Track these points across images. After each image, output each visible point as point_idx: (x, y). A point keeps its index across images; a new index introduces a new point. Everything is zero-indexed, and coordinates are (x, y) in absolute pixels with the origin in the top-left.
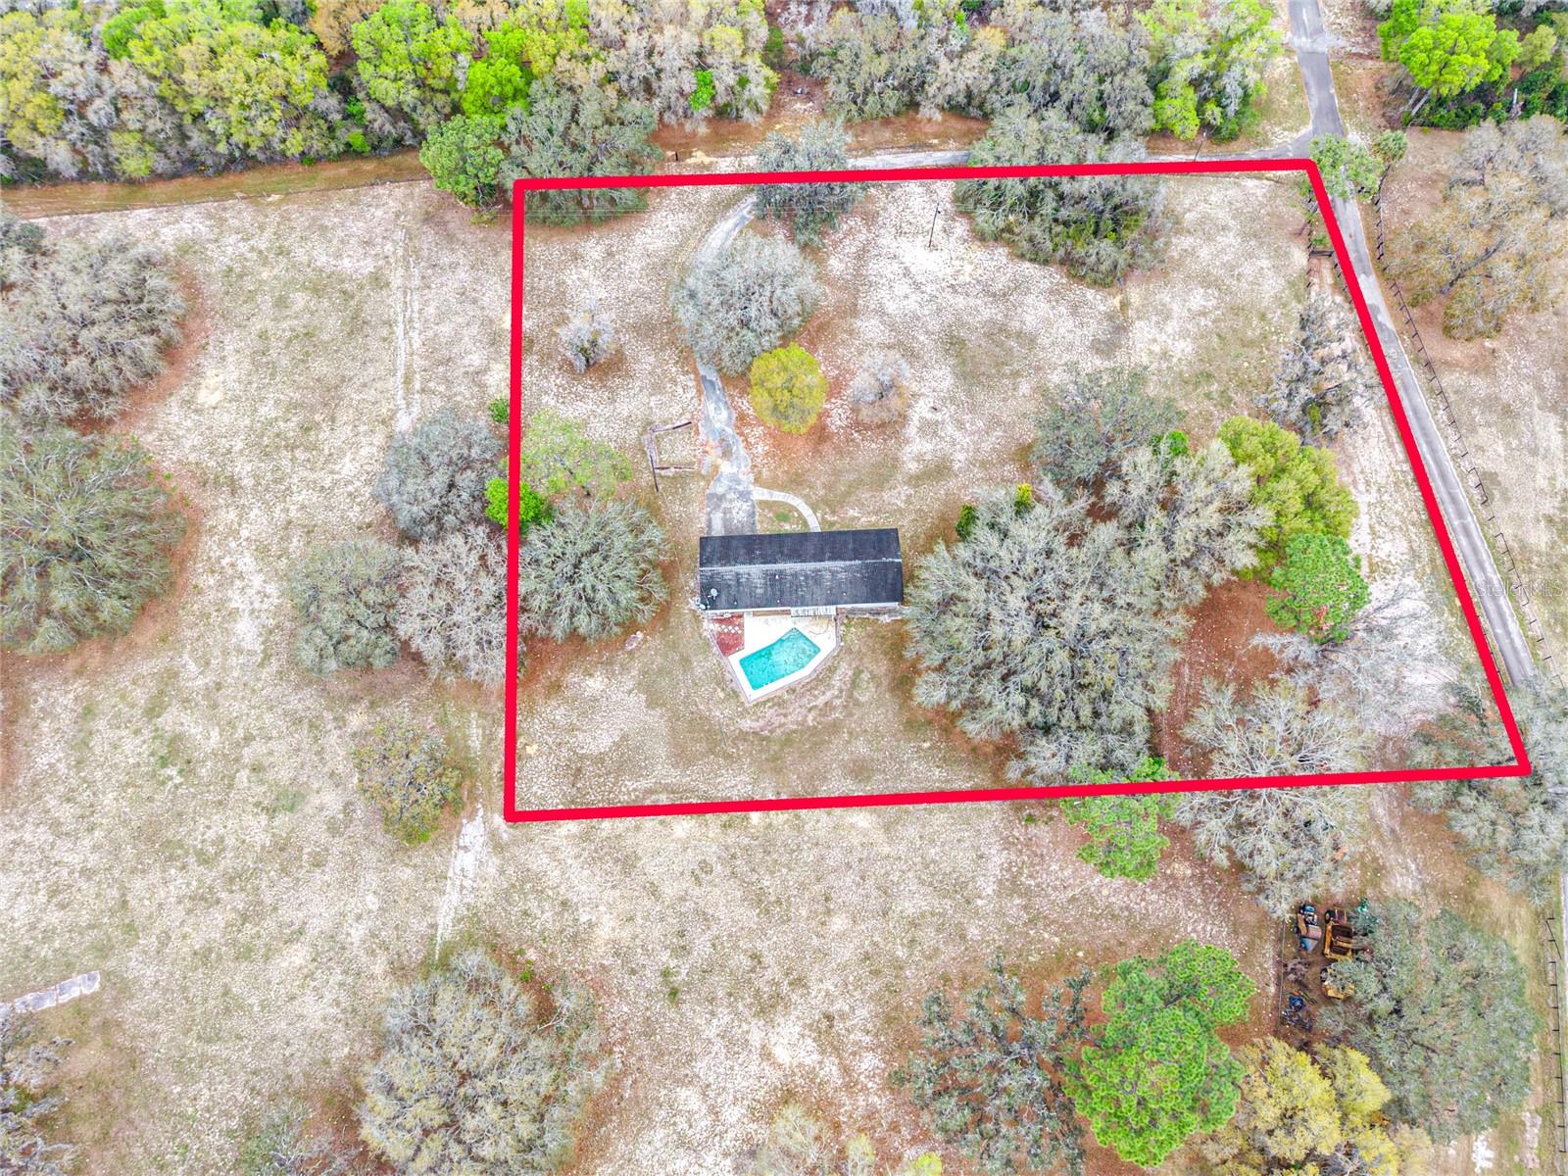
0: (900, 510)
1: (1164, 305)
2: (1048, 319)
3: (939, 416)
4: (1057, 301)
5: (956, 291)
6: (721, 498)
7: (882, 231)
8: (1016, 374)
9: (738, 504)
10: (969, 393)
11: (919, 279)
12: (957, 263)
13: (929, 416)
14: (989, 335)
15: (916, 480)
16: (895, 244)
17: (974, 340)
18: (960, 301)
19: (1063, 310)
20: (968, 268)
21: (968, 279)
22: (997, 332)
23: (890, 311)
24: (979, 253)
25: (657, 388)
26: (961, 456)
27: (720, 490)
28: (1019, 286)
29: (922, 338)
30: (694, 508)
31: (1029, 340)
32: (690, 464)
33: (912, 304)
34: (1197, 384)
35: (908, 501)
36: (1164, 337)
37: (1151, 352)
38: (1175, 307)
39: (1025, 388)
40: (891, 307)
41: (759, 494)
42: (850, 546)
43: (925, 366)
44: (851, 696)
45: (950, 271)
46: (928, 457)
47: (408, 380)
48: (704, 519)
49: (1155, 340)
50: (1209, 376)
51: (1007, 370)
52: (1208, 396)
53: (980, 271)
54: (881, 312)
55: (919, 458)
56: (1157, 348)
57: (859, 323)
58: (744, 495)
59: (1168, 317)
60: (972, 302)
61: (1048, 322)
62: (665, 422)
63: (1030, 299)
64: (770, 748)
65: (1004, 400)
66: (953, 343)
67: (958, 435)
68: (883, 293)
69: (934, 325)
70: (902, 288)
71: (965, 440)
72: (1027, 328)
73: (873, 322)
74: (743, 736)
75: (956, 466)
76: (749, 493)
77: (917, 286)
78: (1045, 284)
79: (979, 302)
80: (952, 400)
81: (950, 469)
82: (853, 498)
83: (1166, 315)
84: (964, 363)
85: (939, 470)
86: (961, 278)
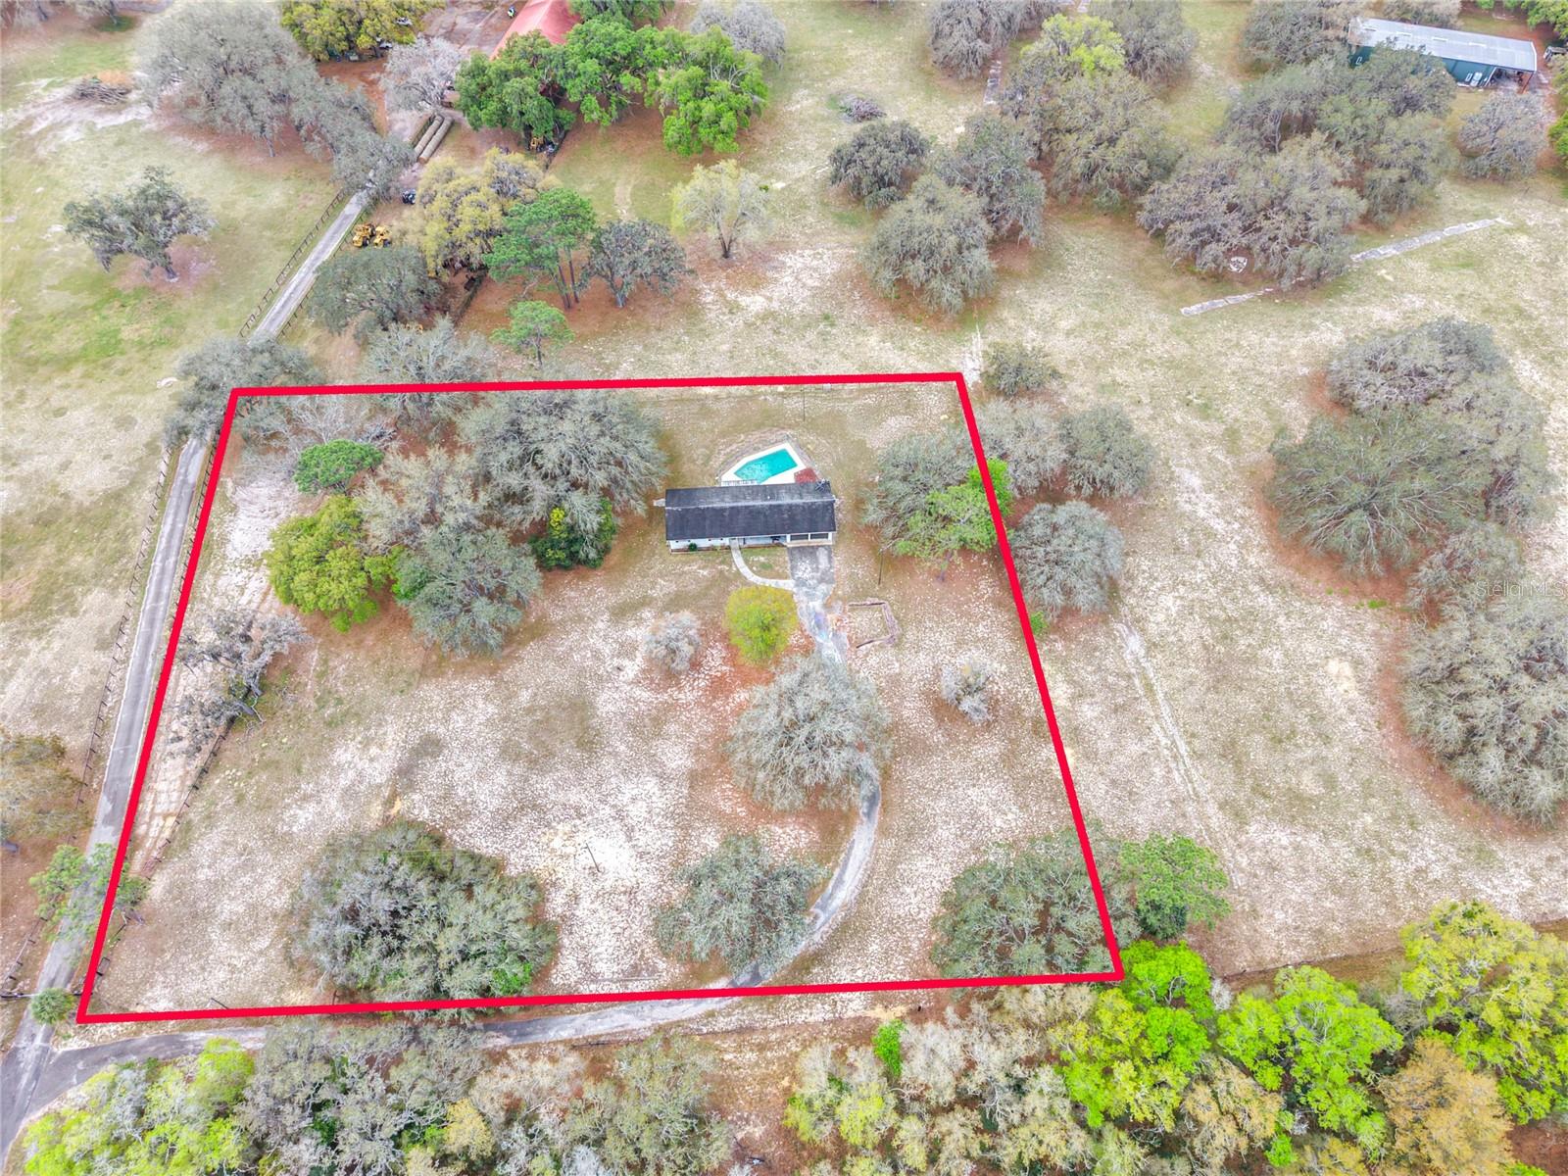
0: (662, 577)
1: (346, 806)
2: (481, 779)
3: (616, 662)
4: (465, 803)
5: (577, 809)
6: (821, 581)
7: (653, 895)
8: (530, 711)
9: (806, 576)
10: (582, 687)
11: (617, 826)
12: (570, 850)
13: (626, 662)
14: (551, 754)
15: (645, 602)
16: (639, 874)
17: (568, 750)
18: (574, 796)
19: (461, 792)
20: (557, 843)
21: (560, 827)
22: (539, 762)
23: (654, 780)
24: (541, 864)
25: (895, 681)
26: (600, 625)
27: (823, 587)
28: (504, 821)
29: (623, 748)
30: (845, 572)
31: (509, 752)
32: (853, 608)
33: (629, 790)
34: (346, 714)
35: (654, 584)
36: (359, 767)
37: (381, 747)
38: (334, 804)
39: (525, 696)
40: (651, 785)
41: (788, 585)
42: (708, 522)
43: (623, 714)
44: (712, 452)
45: (580, 838)
46: (631, 623)
47: (1149, 688)
48: (836, 563)
49: (372, 760)
50: (329, 724)
51: (539, 715)
52: (340, 701)
53: (544, 839)
54: (663, 778)
55: (640, 622)
56: (374, 750)
57: (689, 763)
58: (801, 583)
59: (346, 791)
60: (561, 797)
61: (481, 775)
62: (881, 647)
63: (496, 802)
64: (772, 421)
65: (548, 683)
66: (589, 742)
67: (600, 645)
68: (659, 803)
69: (607, 763)
70: (637, 811)
71: (595, 641)
72: (506, 766)
73: (673, 765)
74: (790, 427)
75: (606, 617)
76: (797, 585)
77: (620, 815)
78: (472, 826)
79: (552, 797)
80: (600, 679)
81: (613, 614)
82: (704, 584)
83: (349, 793)
84: (582, 720)
85: (622, 613)
86: (568, 828)
